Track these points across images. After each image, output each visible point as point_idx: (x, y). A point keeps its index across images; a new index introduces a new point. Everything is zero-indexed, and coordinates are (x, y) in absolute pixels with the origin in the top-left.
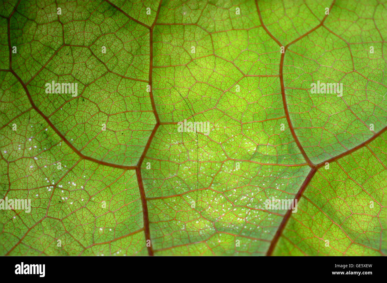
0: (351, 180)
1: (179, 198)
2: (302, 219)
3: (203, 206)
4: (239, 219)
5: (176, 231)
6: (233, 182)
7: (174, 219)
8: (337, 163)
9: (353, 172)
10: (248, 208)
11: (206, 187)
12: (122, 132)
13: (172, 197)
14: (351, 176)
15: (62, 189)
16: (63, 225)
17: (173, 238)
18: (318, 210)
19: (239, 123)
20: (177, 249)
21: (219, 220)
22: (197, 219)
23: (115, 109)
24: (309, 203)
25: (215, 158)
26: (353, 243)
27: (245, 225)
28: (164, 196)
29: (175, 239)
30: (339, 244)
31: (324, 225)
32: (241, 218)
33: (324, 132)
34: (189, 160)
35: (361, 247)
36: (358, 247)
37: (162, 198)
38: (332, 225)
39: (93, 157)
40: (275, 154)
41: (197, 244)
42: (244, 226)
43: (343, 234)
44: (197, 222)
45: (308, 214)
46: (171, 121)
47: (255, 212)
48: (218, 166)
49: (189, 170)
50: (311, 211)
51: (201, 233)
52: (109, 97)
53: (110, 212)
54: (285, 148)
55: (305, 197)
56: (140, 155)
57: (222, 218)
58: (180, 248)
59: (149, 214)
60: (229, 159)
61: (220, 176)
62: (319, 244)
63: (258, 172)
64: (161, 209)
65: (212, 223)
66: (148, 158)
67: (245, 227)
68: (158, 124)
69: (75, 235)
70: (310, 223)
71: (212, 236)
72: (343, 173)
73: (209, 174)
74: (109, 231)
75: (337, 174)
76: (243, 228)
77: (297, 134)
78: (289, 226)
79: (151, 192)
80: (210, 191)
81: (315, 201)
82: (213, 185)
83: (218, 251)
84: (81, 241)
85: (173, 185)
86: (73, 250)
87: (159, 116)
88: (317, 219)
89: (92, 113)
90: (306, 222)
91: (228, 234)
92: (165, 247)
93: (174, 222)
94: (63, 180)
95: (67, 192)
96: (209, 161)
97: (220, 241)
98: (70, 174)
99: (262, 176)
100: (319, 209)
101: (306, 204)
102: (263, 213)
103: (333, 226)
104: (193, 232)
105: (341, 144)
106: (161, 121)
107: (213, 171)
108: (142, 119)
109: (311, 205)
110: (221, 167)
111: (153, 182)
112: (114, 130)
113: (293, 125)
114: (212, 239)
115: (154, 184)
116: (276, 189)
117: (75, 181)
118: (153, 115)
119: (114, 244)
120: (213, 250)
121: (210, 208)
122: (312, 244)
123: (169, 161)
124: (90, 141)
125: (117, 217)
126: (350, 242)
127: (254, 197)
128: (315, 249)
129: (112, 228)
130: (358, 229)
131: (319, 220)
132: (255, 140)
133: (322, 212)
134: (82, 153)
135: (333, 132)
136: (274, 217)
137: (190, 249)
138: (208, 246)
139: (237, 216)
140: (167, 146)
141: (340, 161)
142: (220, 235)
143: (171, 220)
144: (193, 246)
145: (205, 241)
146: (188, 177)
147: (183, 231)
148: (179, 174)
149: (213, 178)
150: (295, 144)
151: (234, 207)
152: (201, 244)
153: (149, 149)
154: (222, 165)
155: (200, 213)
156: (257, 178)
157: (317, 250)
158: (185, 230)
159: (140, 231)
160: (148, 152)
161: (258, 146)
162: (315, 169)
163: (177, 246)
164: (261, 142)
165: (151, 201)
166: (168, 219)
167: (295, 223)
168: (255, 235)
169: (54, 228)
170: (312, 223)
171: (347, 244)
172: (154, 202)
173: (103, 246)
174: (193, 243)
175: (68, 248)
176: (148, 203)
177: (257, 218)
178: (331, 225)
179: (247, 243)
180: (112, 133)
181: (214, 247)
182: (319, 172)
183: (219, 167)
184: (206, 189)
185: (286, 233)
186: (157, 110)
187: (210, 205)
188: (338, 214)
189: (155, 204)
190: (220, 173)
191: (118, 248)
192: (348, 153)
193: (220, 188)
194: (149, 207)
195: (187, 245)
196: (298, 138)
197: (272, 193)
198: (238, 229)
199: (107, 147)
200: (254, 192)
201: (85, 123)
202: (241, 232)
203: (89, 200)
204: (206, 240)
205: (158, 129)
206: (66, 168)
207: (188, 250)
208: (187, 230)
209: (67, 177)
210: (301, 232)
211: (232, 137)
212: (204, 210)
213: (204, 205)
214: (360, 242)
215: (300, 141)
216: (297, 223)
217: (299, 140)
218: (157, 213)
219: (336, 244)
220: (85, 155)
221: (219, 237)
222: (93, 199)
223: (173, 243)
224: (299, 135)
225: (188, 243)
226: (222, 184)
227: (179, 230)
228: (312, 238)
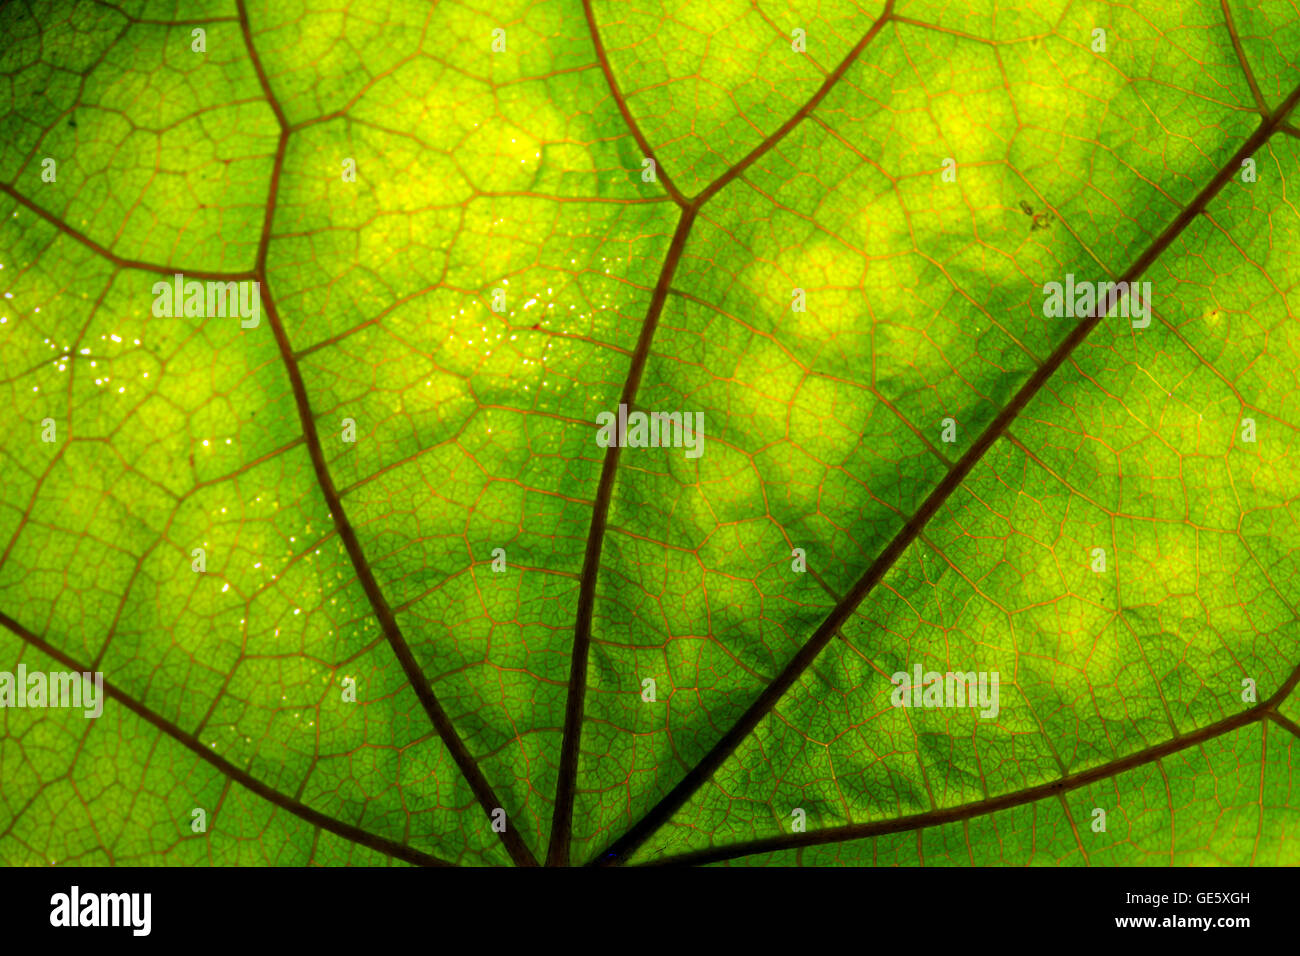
0: (784, 213)
1: (373, 328)
2: (675, 348)
3: (435, 335)
4: (526, 361)
5: (382, 422)
6: (498, 260)
7: (373, 389)
8: (744, 179)
9: (785, 190)
10: (545, 331)
11: (434, 281)
12: (202, 172)
13: (355, 330)
14: (782, 200)
15: (90, 358)
16: (116, 451)
17: (379, 444)
18: (712, 312)
19: (487, 87)
20: (391, 473)
21: (481, 370)
22: (427, 376)
23: (169, 112)
24: (688, 302)
25: (442, 194)
26: (808, 374)
27: (543, 378)
28: (336, 333)
29: (384, 447)
30: (776, 381)
31: (734, 345)
32: (531, 359)
33: (703, 86)
34: (380, 213)
35: (828, 383)
36: (821, 383)
37: (333, 341)
38: (752, 337)
39: (146, 258)
40: (589, 167)
41: (437, 451)
42: (541, 381)
43: (783, 356)
44: (429, 383)
45: (690, 332)
46: (316, 114)
47: (561, 341)
48: (453, 217)
49: (386, 240)
50: (695, 321)
51: (442, 412)
52: (147, 85)
53: (217, 394)
54: (612, 150)
55: (677, 293)
56: (256, 234)
57: (486, 363)
58: (398, 470)
59: (310, 394)
60: (479, 193)
61: (464, 246)
62: (727, 393)
63: (556, 222)
64: (336, 370)
65: (464, 382)
66: (277, 237)
67: (545, 384)
68: (287, 131)
69: (148, 471)
70: (699, 350)
71: (468, 420)
72: (760, 199)
73: (435, 244)
74: (226, 446)
75: (748, 204)
76: (539, 388)
77: (634, 114)
78: (647, 380)
79: (303, 333)
80: (446, 291)
81: (703, 291)
82: (450, 274)
83: (490, 458)
84: (169, 483)
85: (353, 292)
86: (153, 512)
87: (284, 108)
88: (714, 336)
89: (117, 138)
90: (689, 352)
91: (506, 409)
92: (363, 475)
93: (374, 397)
94: (88, 333)
95: (105, 363)
96: (430, 207)
97: (490, 431)
98: (101, 313)
99: (565, 235)
100: (715, 308)
101: (681, 310)
102: (582, 345)
103: (755, 341)
104: (424, 412)
105: (746, 119)
106: (292, 120)
107: (446, 234)
108: (243, 123)
109: (694, 305)
110: (463, 221)
111: (302, 302)
112: (181, 168)
113: (622, 88)
114: (470, 429)
115: (306, 307)
116: (605, 275)
117: (118, 330)
118: (266, 107)
119: (245, 478)
120: (478, 456)
121: (452, 337)
122: (711, 400)
123: (331, 227)
124: (128, 215)
125: (237, 409)
126: (801, 372)
127: (554, 300)
128: (718, 410)
129: (231, 436)
130: (818, 329)
131: (720, 336)
132: (534, 130)
133: (724, 314)
134: (116, 252)
135: (725, 85)
136: (611, 355)
137: (424, 467)
138: (462, 449)
139: (521, 355)
140: (320, 185)
141: (748, 172)
142: (489, 414)
143: (366, 394)
144: (428, 457)
145: (454, 439)
146: (385, 261)
147: (400, 417)
148: (362, 259)
149: (447, 252)
150: (633, 140)
151: (509, 330)
152: (448, 447)
153: (278, 211)
154: (463, 214)
155: (432, 357)
156: (555, 240)
157: (725, 413)
158: (403, 412)
159: (296, 443)
160: (276, 222)
161: (544, 146)
162: (690, 211)
163: (392, 466)
164: (551, 135)
165: (309, 358)
166: (358, 392)
167: (661, 365)
168: (571, 408)
169: (95, 466)
170: (704, 350)
171: (794, 379)
172: (316, 358)
173: (220, 487)
174: (429, 448)
175: (140, 508)
176: (301, 365)
177: (571, 357)
178: (749, 340)
179: (555, 431)
180: (178, 179)
181: (479, 450)
182: (704, 216)
183: (457, 220)
184: (433, 287)
185: (643, 399)
186: (275, 90)
187: (452, 330)
188: (766, 303)
189: (319, 362)
190: (463, 235)
191: (256, 489)
192: (768, 144)
193: (470, 280)
194: (307, 376)
195: (413, 457)
196: (638, 123)
197: (596, 285)
198: (529, 394)
199: (174, 220)
200: (553, 284)
201: (104, 171)
202: (535, 401)
203: (163, 372)
204: (457, 436)
205: (288, 148)
206: (88, 300)
207: (420, 471)
208: (409, 411)
209: (94, 324)
210: (680, 380)
211: (476, 130)
212: (440, 345)
213: (437, 332)
214: (826, 370)
215: (646, 133)
216: (666, 362)
217: (642, 129)
218: (328, 383)
219: (769, 382)
220: (125, 256)
221: (486, 418)
222: (170, 367)
223: (379, 457)
224: (641, 114)
225: (416, 451)
226: (472, 267)
227: (391, 415)
228: (707, 385)
